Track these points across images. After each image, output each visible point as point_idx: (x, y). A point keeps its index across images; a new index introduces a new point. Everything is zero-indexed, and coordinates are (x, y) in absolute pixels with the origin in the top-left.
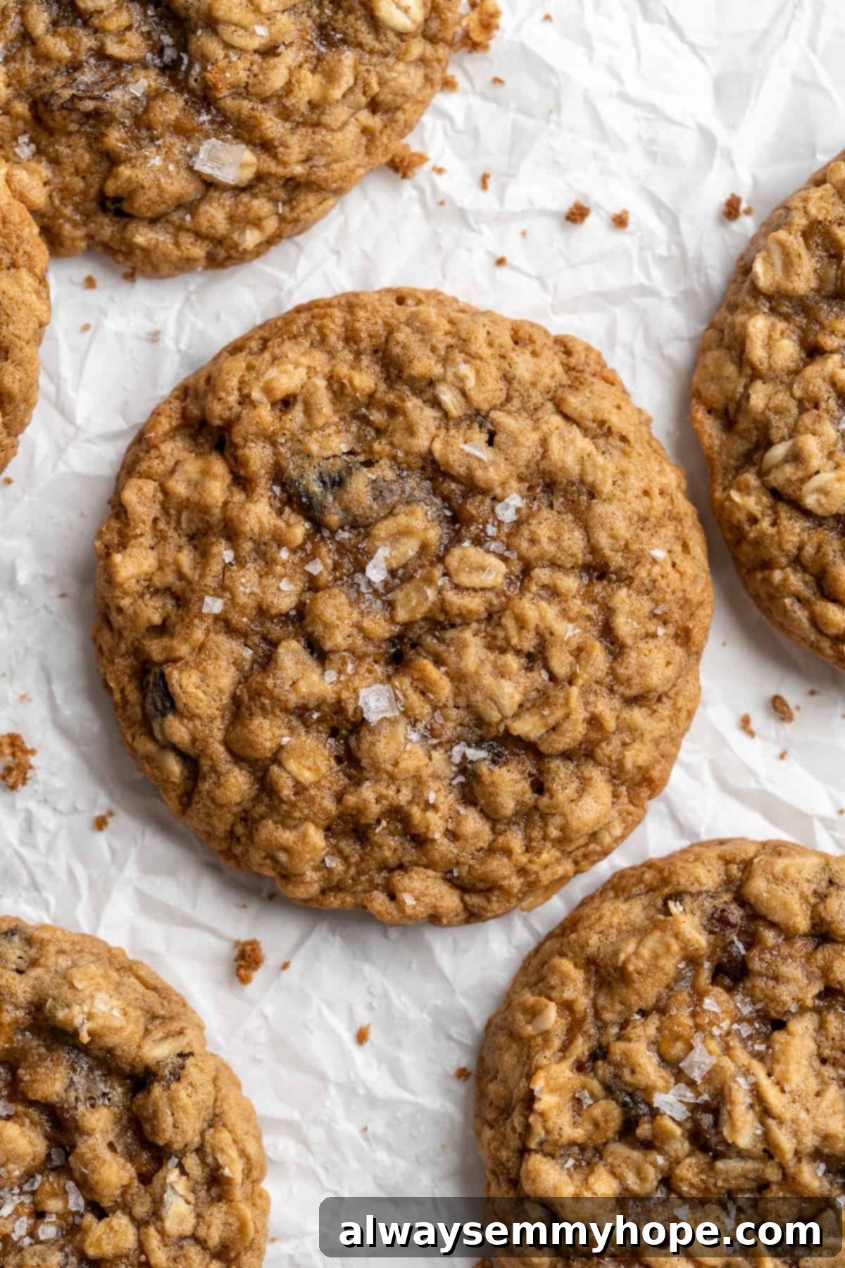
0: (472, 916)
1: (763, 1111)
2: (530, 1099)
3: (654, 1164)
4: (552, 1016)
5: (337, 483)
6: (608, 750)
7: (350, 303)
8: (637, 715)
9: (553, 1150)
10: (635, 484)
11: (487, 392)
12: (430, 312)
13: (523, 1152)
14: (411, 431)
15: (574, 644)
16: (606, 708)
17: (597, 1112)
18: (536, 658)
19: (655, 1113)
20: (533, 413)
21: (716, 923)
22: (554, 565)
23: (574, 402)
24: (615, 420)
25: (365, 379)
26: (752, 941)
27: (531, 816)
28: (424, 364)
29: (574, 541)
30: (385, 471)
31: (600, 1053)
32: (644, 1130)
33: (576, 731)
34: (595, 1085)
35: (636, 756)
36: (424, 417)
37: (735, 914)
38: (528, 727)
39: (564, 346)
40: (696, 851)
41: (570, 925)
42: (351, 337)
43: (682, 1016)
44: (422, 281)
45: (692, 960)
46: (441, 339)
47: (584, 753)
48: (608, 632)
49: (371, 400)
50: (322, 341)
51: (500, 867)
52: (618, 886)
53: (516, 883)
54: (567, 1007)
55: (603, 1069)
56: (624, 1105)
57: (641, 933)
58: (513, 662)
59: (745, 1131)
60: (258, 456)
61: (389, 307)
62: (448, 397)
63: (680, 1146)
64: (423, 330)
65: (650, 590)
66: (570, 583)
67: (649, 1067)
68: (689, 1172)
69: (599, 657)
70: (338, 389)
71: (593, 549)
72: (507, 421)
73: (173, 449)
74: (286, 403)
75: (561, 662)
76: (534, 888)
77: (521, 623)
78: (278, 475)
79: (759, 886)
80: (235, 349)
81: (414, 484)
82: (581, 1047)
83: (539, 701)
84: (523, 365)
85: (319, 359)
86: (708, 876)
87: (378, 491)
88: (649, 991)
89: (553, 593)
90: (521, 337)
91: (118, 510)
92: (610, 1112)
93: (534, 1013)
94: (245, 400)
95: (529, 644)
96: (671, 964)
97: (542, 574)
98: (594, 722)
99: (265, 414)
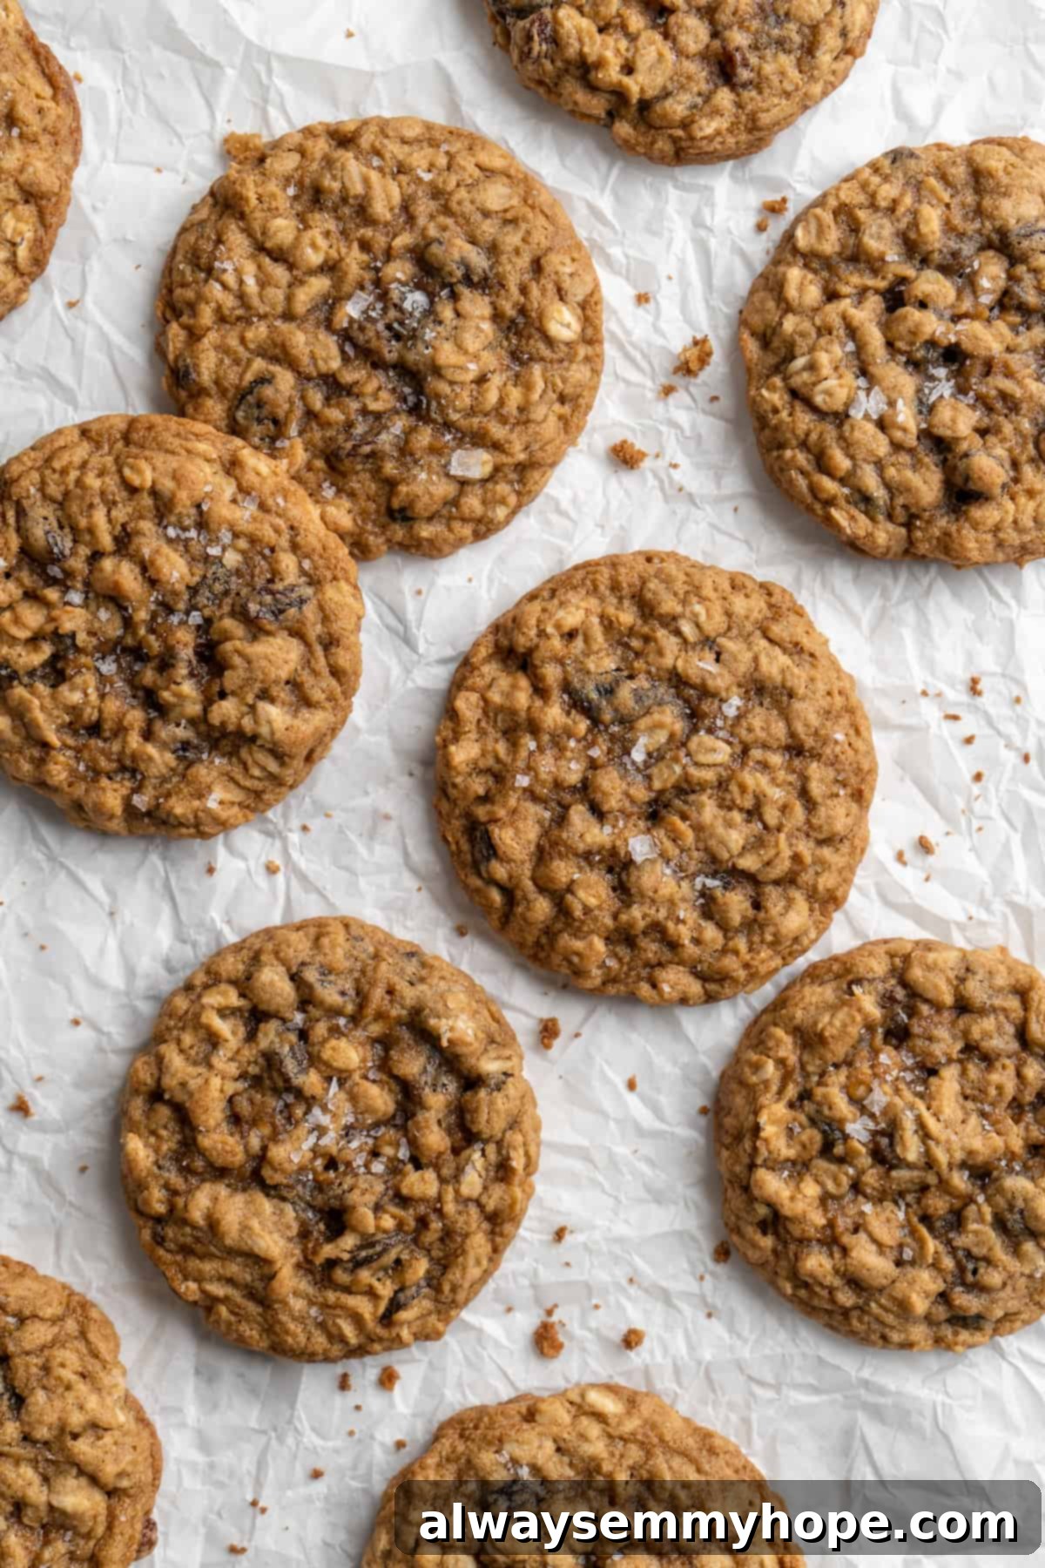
0: (710, 998)
1: (925, 1134)
2: (756, 1129)
3: (846, 1174)
4: (770, 1069)
5: (609, 691)
6: (806, 877)
7: (613, 562)
8: (826, 852)
9: (774, 1165)
10: (821, 687)
11: (714, 622)
12: (671, 568)
13: (752, 1166)
14: (660, 653)
15: (781, 803)
16: (805, 848)
17: (804, 1137)
18: (754, 813)
19: (846, 1138)
20: (747, 638)
21: (888, 1000)
22: (765, 746)
23: (776, 630)
24: (806, 642)
25: (627, 617)
26: (912, 1012)
27: (752, 926)
28: (669, 605)
29: (779, 729)
30: (642, 682)
31: (805, 1095)
32: (839, 1150)
33: (783, 866)
34: (803, 1118)
35: (826, 881)
36: (669, 643)
37: (900, 994)
38: (749, 863)
39: (767, 589)
40: (867, 948)
41: (780, 1003)
42: (615, 587)
43: (864, 1067)
44: (664, 545)
45: (870, 1027)
46: (680, 587)
47: (789, 881)
48: (804, 793)
49: (631, 632)
50: (594, 590)
51: (730, 963)
52: (813, 974)
53: (742, 974)
54: (781, 1062)
55: (809, 1106)
56: (824, 1132)
57: (833, 1008)
58: (737, 816)
59: (912, 1150)
60: (552, 673)
61: (641, 565)
62: (687, 628)
63: (865, 1161)
64: (668, 581)
65: (834, 762)
66: (776, 759)
67: (842, 1105)
68: (872, 1178)
69: (799, 811)
70: (608, 625)
71: (792, 734)
72: (730, 645)
73: (490, 670)
74: (571, 635)
75: (771, 816)
76: (755, 977)
77: (743, 789)
78: (566, 687)
79: (917, 973)
80: (532, 597)
81: (663, 690)
82: (792, 1091)
83: (757, 844)
84: (739, 604)
85: (593, 603)
86: (878, 966)
87: (638, 696)
88: (840, 1050)
89: (764, 766)
90: (737, 583)
91: (450, 713)
92: (813, 1137)
93: (757, 1067)
94: (542, 634)
95: (748, 803)
96: (856, 1030)
97: (756, 753)
98: (796, 858)
99: (557, 643)
